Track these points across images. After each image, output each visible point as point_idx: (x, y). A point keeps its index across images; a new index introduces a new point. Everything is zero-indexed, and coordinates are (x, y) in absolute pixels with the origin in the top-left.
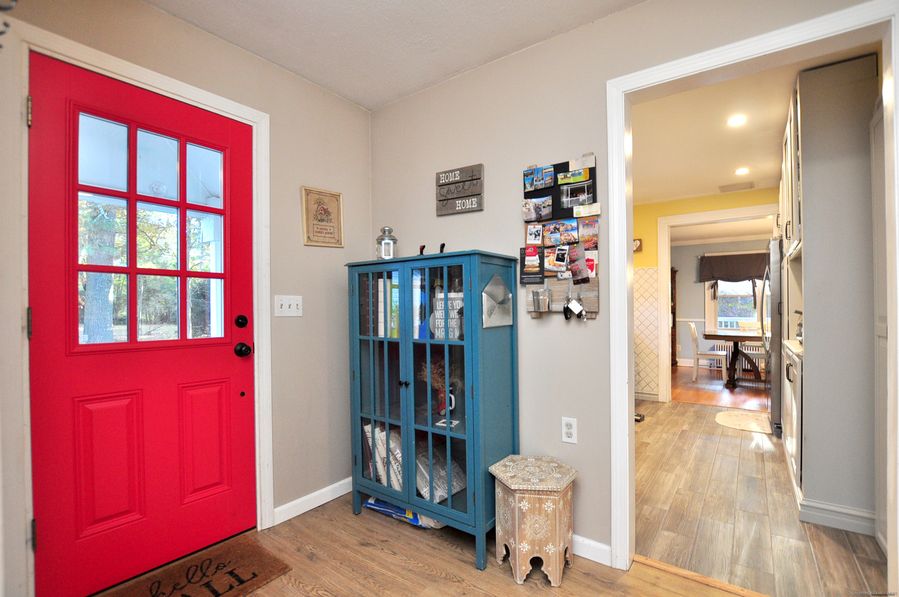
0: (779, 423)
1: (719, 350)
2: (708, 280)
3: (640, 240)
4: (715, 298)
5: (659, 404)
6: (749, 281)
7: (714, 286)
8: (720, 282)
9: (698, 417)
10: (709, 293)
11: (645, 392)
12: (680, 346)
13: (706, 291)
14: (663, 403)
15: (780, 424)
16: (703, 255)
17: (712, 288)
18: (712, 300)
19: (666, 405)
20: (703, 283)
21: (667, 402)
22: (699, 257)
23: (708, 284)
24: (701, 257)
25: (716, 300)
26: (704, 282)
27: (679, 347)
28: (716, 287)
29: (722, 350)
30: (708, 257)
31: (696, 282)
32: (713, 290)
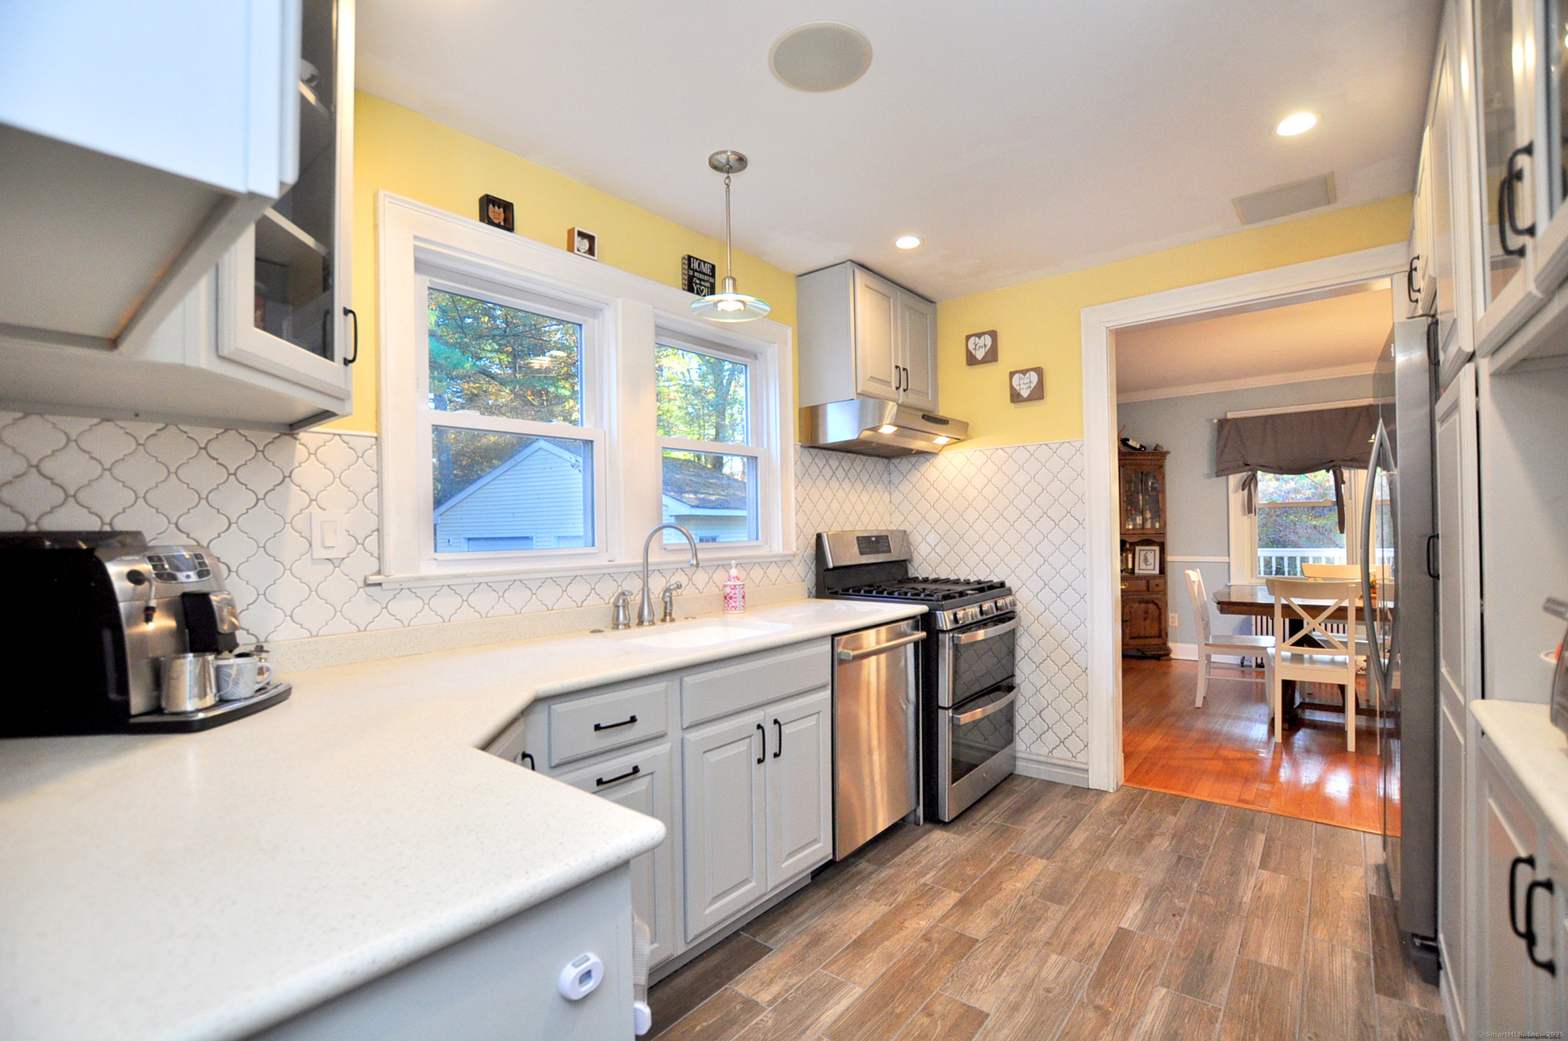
0: (1432, 936)
1: (1262, 634)
2: (1235, 470)
3: (1039, 371)
4: (1250, 511)
5: (1090, 797)
6: (1328, 471)
7: (1249, 484)
8: (1259, 474)
9: (1180, 858)
10: (1237, 498)
11: (1056, 761)
12: (1176, 615)
13: (1231, 496)
14: (1100, 793)
15: (1435, 939)
16: (1223, 417)
17: (1243, 489)
18: (1245, 515)
19: (1105, 804)
20: (1225, 477)
21: (1111, 791)
22: (1215, 421)
23: (1234, 480)
24: (1219, 420)
25: (1253, 514)
26: (1227, 475)
27: (1174, 617)
28: (1252, 485)
29: (1267, 634)
30: (1236, 421)
31: (1209, 476)
32: (1246, 491)
